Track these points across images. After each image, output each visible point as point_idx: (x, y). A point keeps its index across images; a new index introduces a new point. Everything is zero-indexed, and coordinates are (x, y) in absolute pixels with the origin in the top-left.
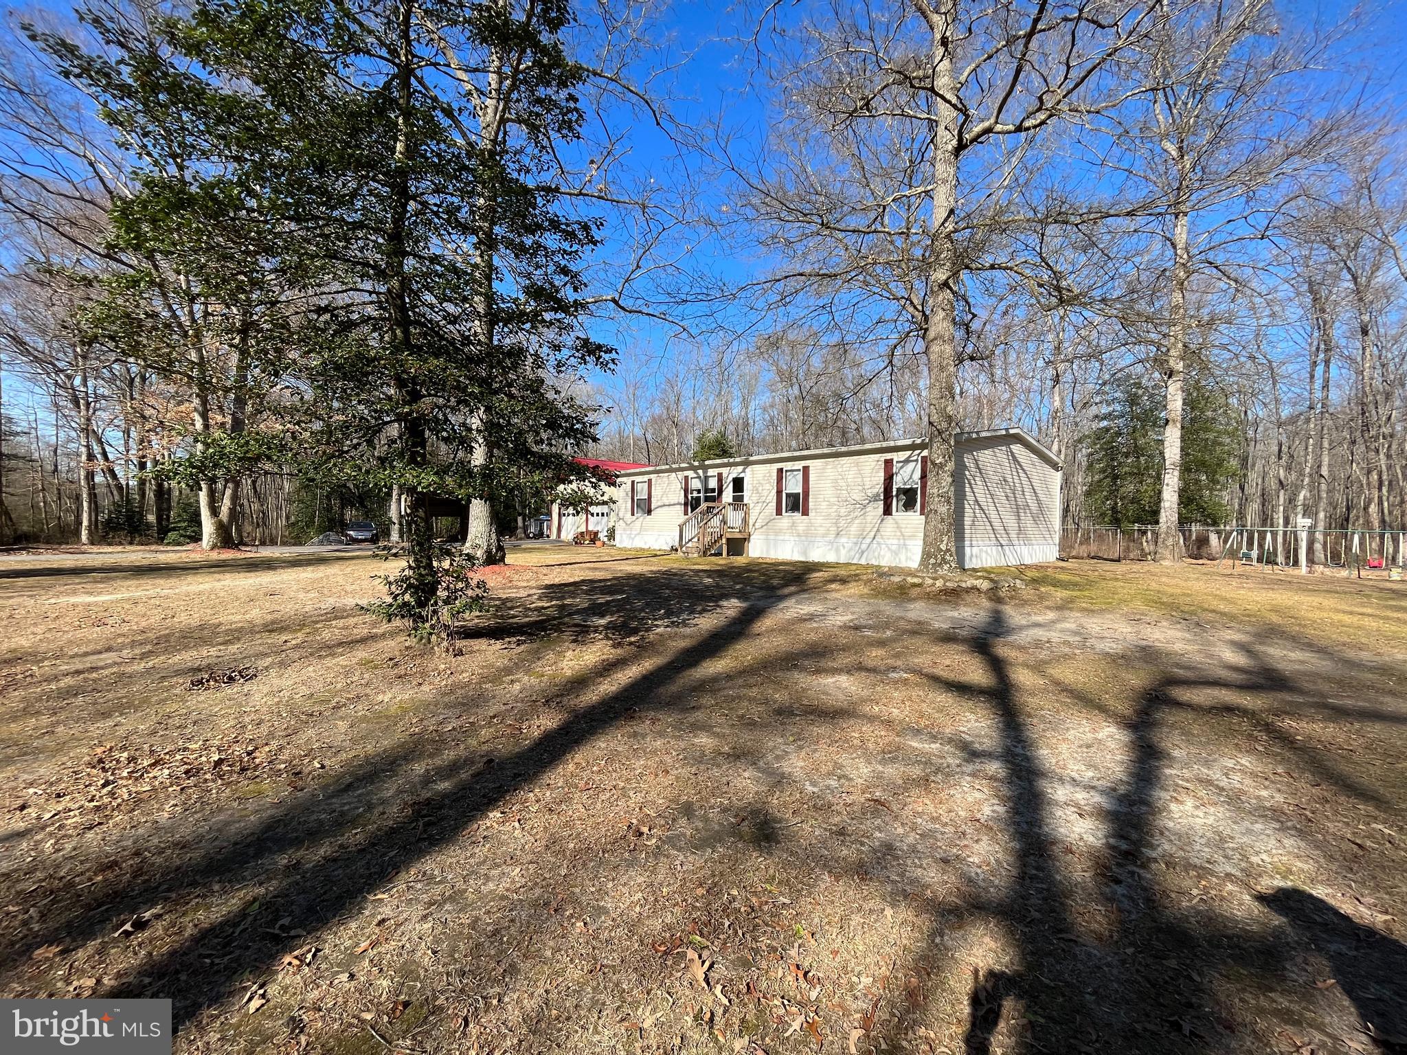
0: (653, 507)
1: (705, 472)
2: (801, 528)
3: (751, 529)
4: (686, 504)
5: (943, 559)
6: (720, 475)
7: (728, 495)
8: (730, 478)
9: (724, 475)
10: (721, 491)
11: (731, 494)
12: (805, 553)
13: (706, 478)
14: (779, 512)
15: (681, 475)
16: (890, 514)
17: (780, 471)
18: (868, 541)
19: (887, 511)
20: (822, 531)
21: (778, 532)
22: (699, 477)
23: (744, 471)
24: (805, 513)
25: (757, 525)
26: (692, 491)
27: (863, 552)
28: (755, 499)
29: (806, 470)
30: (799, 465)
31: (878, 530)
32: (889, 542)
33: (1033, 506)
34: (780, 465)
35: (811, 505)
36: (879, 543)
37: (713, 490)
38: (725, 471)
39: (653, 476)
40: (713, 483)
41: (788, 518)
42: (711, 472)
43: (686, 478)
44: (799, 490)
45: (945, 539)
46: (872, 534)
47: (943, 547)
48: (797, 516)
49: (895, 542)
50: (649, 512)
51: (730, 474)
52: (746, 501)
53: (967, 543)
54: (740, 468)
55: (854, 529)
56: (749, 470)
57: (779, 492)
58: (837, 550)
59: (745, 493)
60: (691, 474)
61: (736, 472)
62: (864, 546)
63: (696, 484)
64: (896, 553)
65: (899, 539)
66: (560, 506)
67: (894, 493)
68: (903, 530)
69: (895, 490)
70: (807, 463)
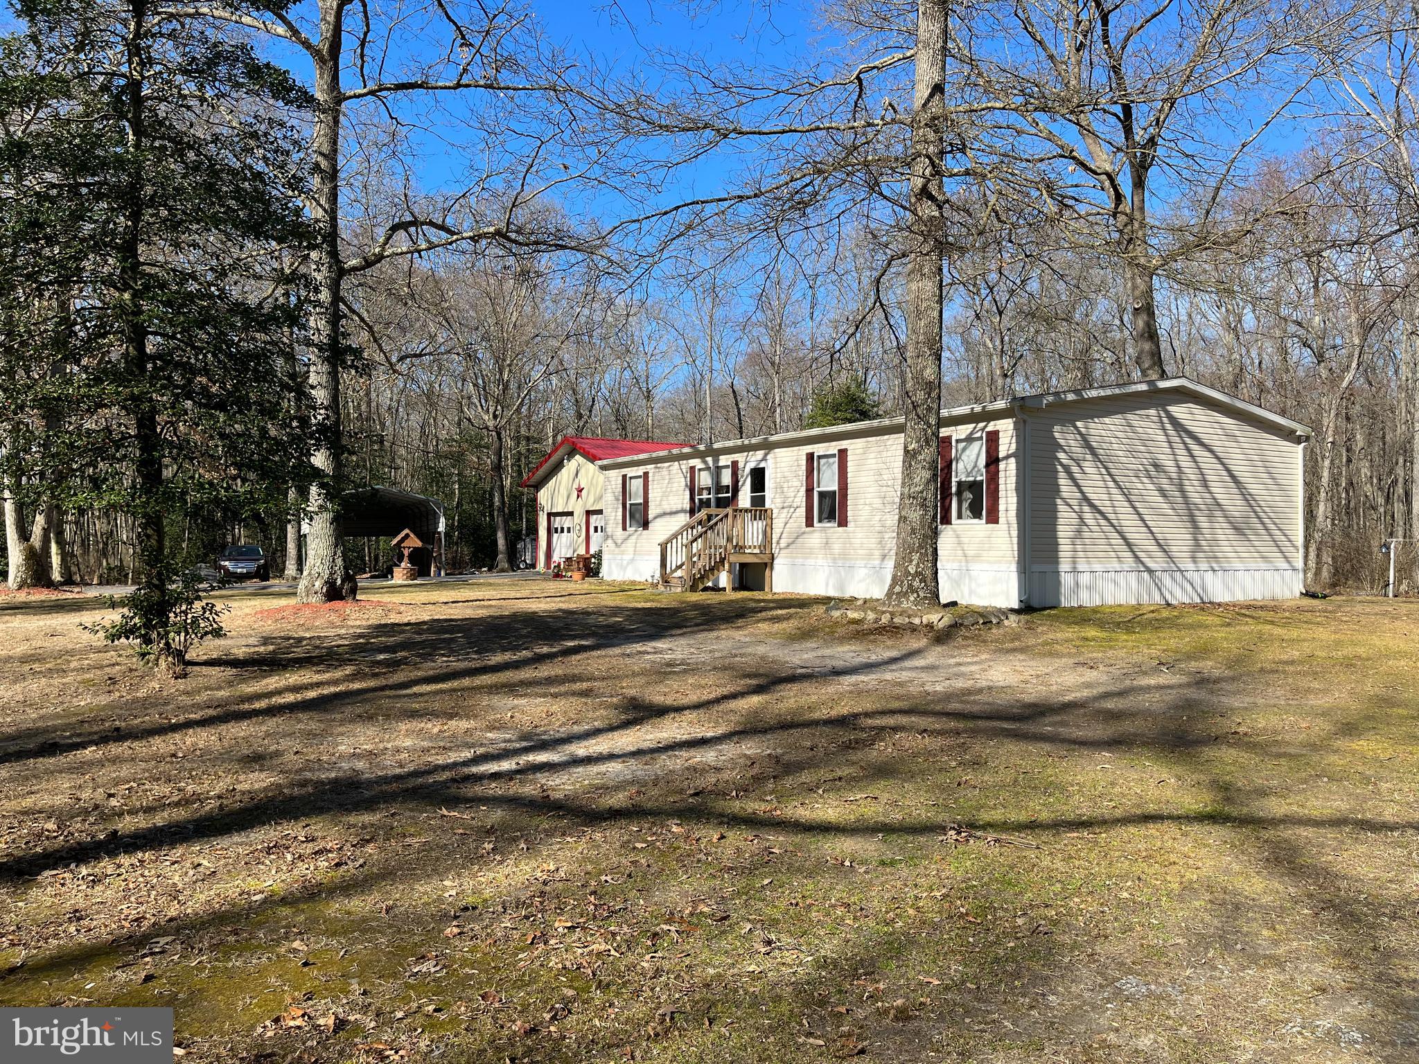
0: (650, 517)
1: (716, 461)
2: (837, 547)
3: (775, 551)
4: (692, 512)
5: (910, 586)
6: (735, 466)
7: (745, 496)
8: (747, 470)
9: (741, 465)
10: (736, 490)
11: (749, 495)
12: (841, 587)
13: (719, 469)
14: (809, 523)
15: (686, 465)
16: (950, 522)
17: (810, 457)
19: (946, 517)
20: (863, 549)
21: (810, 552)
22: (708, 468)
23: (764, 459)
24: (843, 523)
26: (701, 490)
28: (779, 501)
29: (843, 453)
30: (833, 448)
33: (1234, 504)
34: (809, 449)
35: (850, 509)
37: (726, 489)
38: (740, 457)
39: (650, 468)
40: (726, 478)
41: (821, 532)
42: (725, 460)
43: (692, 469)
44: (835, 486)
45: (916, 557)
47: (912, 569)
48: (831, 526)
49: (956, 565)
50: (646, 525)
51: (748, 461)
52: (768, 505)
53: (1064, 566)
54: (760, 454)
56: (771, 455)
57: (809, 491)
59: (767, 493)
60: (697, 463)
61: (754, 460)
63: (705, 479)
64: (958, 584)
65: (960, 562)
66: (550, 515)
67: (954, 490)
68: (966, 547)
69: (954, 484)
70: (844, 444)
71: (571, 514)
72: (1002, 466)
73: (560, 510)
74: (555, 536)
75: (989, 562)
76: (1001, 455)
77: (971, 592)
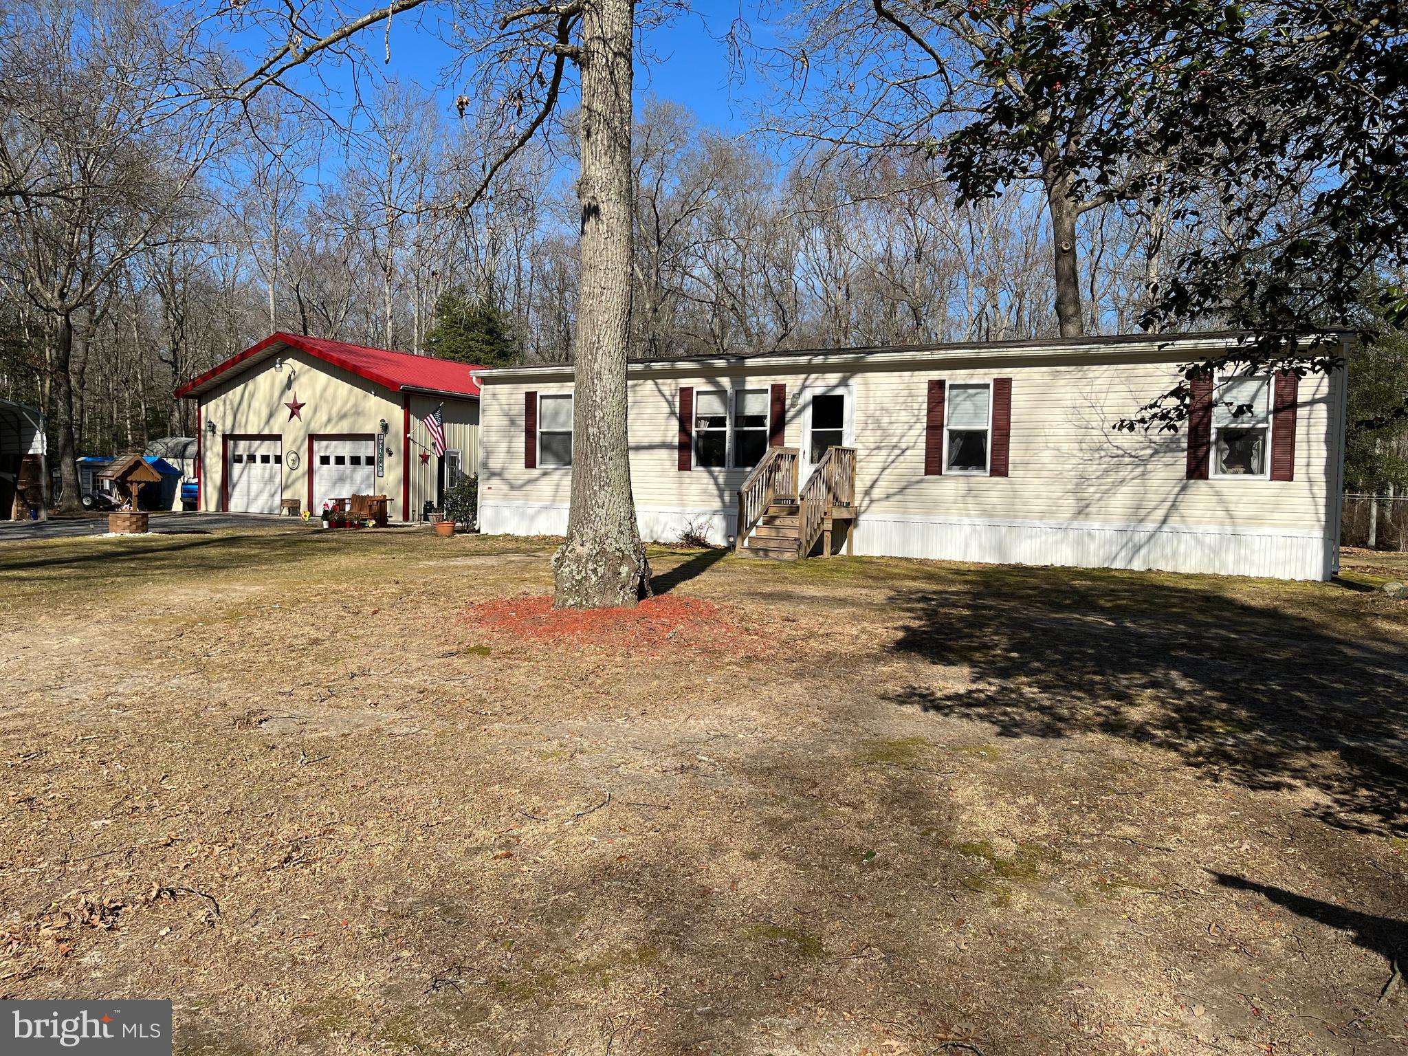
1: (738, 382)
4: (684, 447)
6: (778, 392)
7: (799, 433)
8: (806, 398)
9: (791, 391)
10: (779, 423)
11: (809, 429)
12: (1000, 548)
13: (741, 393)
14: (933, 468)
15: (670, 386)
16: (1204, 476)
17: (937, 386)
18: (1150, 526)
19: (1197, 470)
20: (1038, 506)
21: (933, 506)
22: (721, 392)
23: (844, 383)
24: (999, 471)
25: (877, 493)
26: (701, 420)
27: (1137, 549)
28: (871, 438)
29: (1003, 388)
30: (987, 376)
31: (1173, 507)
32: (1201, 529)
34: (935, 375)
35: (1014, 454)
36: (1176, 532)
37: (759, 420)
38: (792, 383)
40: (758, 405)
41: (952, 483)
42: (752, 382)
43: (686, 394)
44: (985, 423)
46: (1160, 513)
48: (981, 477)
49: (1213, 528)
51: (808, 387)
52: (846, 444)
54: (833, 378)
55: (1120, 501)
56: (856, 382)
57: (934, 428)
58: (1079, 543)
59: (846, 429)
60: (698, 384)
61: (820, 385)
62: (1140, 537)
63: (711, 406)
64: (1216, 551)
65: (1222, 524)
66: (226, 438)
67: (1213, 437)
68: (1232, 507)
69: (1213, 431)
70: (1006, 372)
71: (278, 438)
72: (1301, 412)
73: (252, 430)
74: (237, 468)
75: (1274, 526)
76: (1300, 400)
77: (1238, 561)
